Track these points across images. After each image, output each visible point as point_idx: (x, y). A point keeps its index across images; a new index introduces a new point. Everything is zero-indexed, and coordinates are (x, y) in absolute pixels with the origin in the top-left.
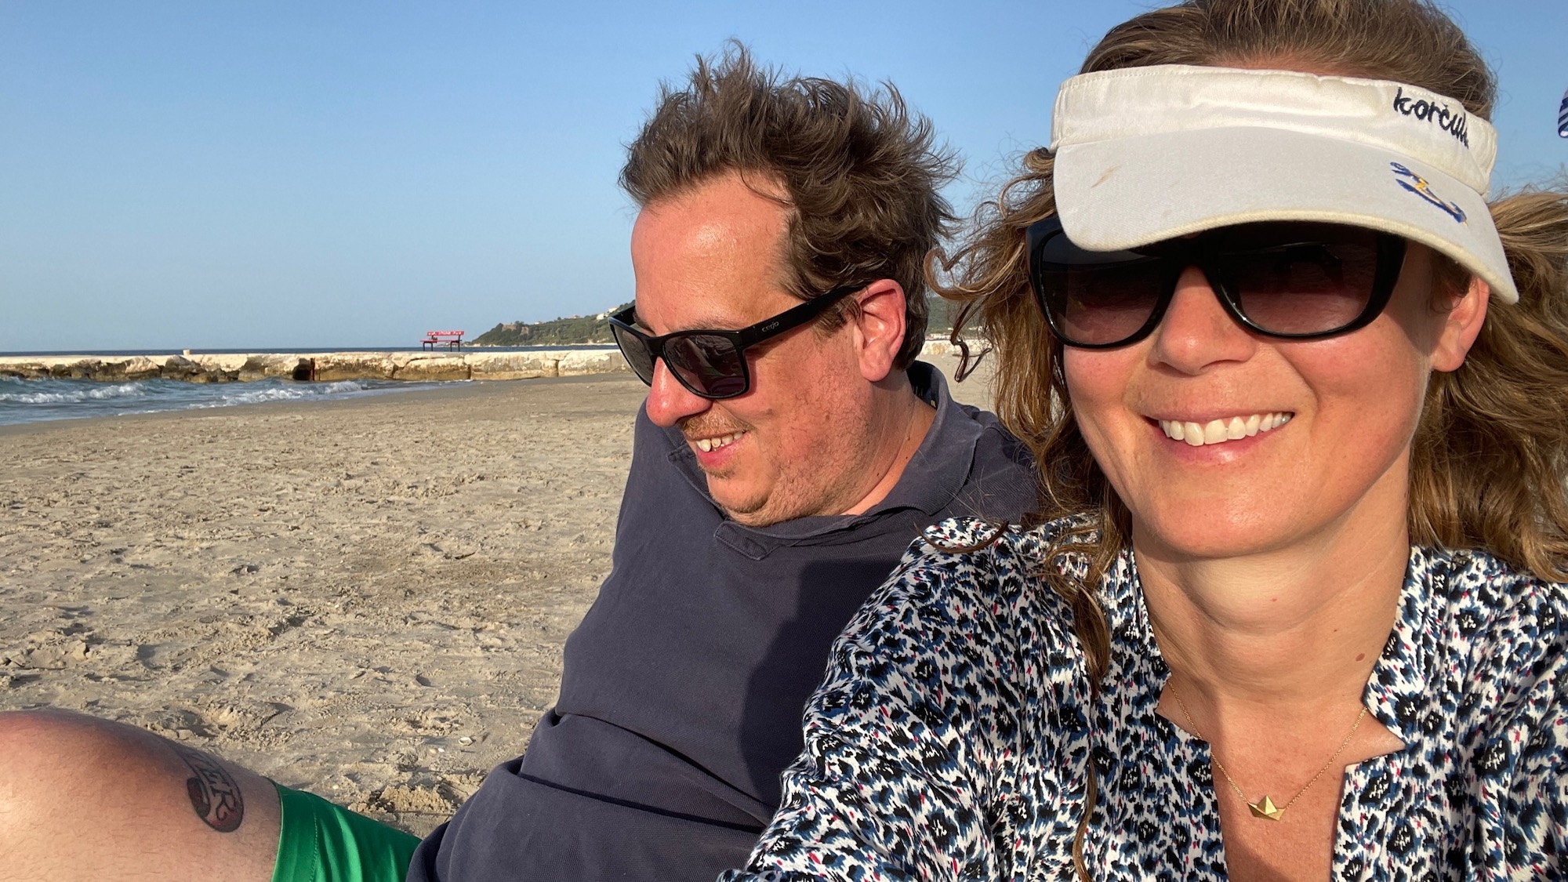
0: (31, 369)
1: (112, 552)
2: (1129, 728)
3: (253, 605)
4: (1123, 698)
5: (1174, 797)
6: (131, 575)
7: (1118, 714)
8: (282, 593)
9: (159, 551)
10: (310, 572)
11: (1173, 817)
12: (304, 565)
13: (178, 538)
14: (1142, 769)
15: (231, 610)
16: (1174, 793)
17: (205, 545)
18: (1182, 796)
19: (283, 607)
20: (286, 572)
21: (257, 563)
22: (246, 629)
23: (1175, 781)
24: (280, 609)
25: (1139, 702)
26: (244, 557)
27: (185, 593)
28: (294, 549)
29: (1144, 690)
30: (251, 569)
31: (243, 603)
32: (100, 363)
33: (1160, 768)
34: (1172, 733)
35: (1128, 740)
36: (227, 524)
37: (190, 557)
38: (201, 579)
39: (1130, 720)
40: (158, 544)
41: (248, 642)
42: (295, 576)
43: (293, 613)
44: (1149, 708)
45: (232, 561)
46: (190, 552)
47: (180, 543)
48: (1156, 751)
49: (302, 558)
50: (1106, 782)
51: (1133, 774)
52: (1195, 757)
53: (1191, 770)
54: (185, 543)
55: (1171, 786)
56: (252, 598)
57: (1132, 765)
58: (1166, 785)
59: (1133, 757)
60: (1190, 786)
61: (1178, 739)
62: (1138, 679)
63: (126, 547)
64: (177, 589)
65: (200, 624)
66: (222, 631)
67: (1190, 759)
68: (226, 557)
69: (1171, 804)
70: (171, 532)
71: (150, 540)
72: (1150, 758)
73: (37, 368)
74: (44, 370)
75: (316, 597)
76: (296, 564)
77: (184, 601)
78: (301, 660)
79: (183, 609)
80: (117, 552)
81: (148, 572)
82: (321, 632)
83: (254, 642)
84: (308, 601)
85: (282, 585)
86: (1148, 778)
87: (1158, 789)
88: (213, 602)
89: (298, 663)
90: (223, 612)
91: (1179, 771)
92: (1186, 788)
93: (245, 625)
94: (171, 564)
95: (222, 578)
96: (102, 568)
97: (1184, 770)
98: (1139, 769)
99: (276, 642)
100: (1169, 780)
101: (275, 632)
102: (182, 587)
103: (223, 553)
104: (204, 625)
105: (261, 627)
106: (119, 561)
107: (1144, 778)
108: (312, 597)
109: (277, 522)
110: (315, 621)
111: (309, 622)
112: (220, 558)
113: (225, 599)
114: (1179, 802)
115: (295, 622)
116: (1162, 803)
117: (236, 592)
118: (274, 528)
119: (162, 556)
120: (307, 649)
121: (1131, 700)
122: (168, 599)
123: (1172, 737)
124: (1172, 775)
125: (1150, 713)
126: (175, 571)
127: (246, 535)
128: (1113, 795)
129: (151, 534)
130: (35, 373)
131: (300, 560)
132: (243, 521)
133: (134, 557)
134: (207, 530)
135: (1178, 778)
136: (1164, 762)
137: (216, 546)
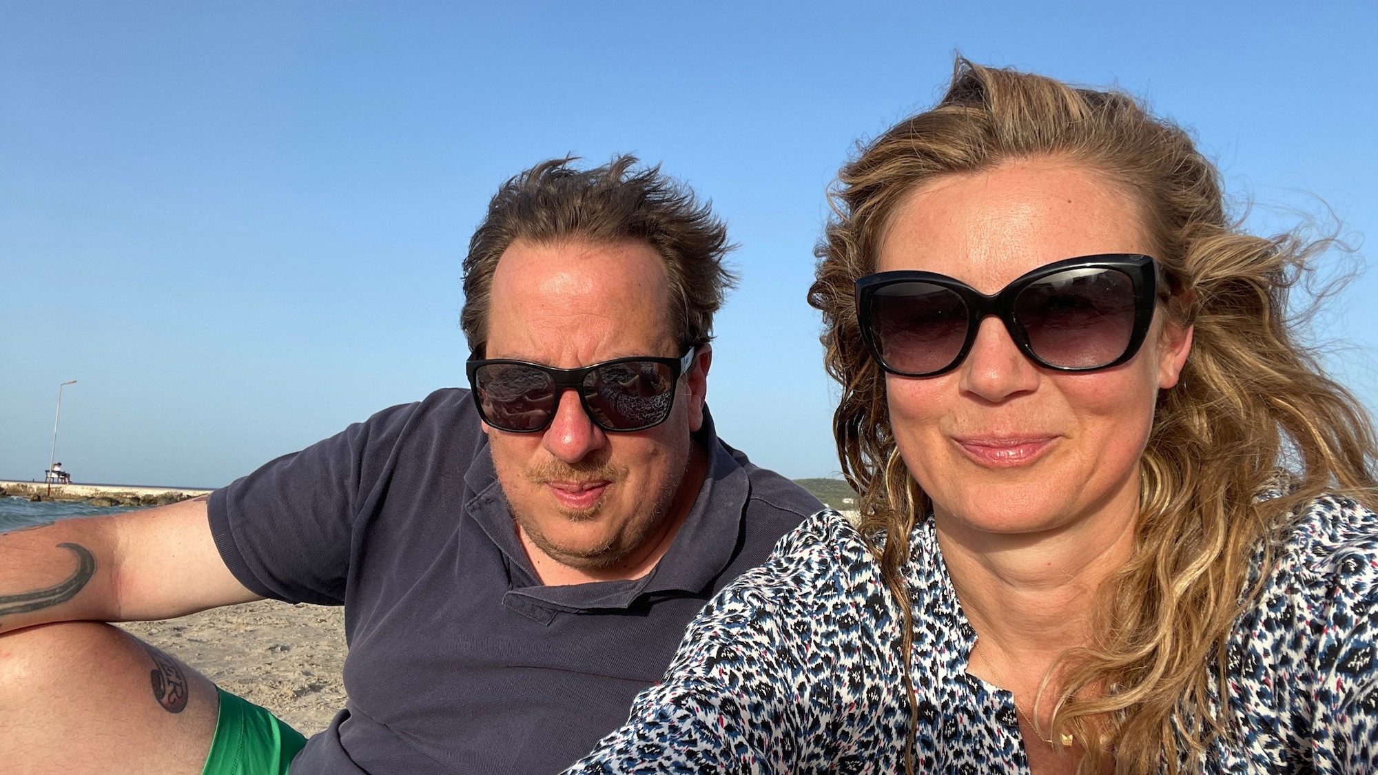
0: (126, 498)
1: (175, 629)
2: (946, 687)
3: (282, 674)
4: (938, 662)
5: (988, 741)
6: (188, 646)
7: (935, 674)
8: (307, 667)
9: (212, 630)
10: (331, 653)
11: (988, 759)
12: (327, 648)
13: (228, 622)
14: (959, 720)
15: (264, 676)
16: (987, 737)
17: (249, 628)
18: (994, 740)
19: (306, 677)
20: (313, 652)
21: (289, 644)
22: (275, 692)
23: (986, 728)
24: (304, 678)
25: (952, 665)
26: (279, 639)
27: (228, 663)
28: (319, 636)
29: (955, 654)
30: (283, 649)
31: (275, 672)
32: (182, 494)
33: (973, 718)
34: (980, 687)
35: (946, 697)
36: (269, 614)
37: (236, 636)
38: (242, 653)
39: (945, 680)
40: (212, 625)
41: (276, 700)
42: (319, 655)
43: (314, 681)
44: (961, 669)
45: (269, 641)
46: (236, 633)
47: (227, 626)
48: (969, 704)
49: (326, 643)
50: (933, 731)
51: (952, 725)
52: (1002, 705)
53: (999, 717)
54: (233, 626)
55: (984, 732)
56: (282, 669)
57: (950, 718)
58: (980, 731)
59: (951, 711)
60: (999, 731)
61: (987, 692)
62: (949, 645)
63: (186, 626)
64: (222, 659)
65: (238, 684)
66: (255, 692)
67: (998, 707)
68: (265, 638)
69: (985, 748)
70: (223, 618)
71: (205, 622)
72: (965, 710)
73: (131, 496)
74: (136, 499)
75: (334, 672)
76: (320, 647)
77: (227, 668)
78: (316, 716)
79: (226, 673)
80: (178, 629)
81: (201, 645)
82: (335, 697)
83: (280, 701)
84: (327, 675)
85: (307, 661)
86: (965, 726)
87: (973, 735)
88: (250, 669)
89: (313, 718)
90: (258, 678)
91: (988, 718)
92: (997, 733)
93: (274, 688)
94: (220, 640)
95: (259, 653)
96: (165, 640)
97: (993, 717)
98: (956, 721)
99: (297, 702)
100: (982, 727)
101: (299, 694)
102: (227, 658)
103: (263, 635)
104: (241, 685)
105: (287, 690)
106: (178, 635)
107: (961, 727)
108: (331, 671)
109: (309, 616)
110: (331, 689)
111: (327, 689)
112: (260, 639)
113: (260, 668)
114: (992, 744)
115: (314, 688)
116: (978, 747)
117: (270, 664)
118: (305, 620)
119: (213, 634)
120: (322, 708)
121: (945, 664)
122: (214, 666)
123: (981, 691)
124: (984, 722)
125: (962, 673)
126: (223, 645)
127: (282, 623)
128: (939, 742)
129: (207, 619)
130: (128, 501)
131: (324, 645)
132: (281, 613)
133: (191, 634)
134: (252, 618)
135: (989, 725)
136: (976, 712)
137: (258, 630)
